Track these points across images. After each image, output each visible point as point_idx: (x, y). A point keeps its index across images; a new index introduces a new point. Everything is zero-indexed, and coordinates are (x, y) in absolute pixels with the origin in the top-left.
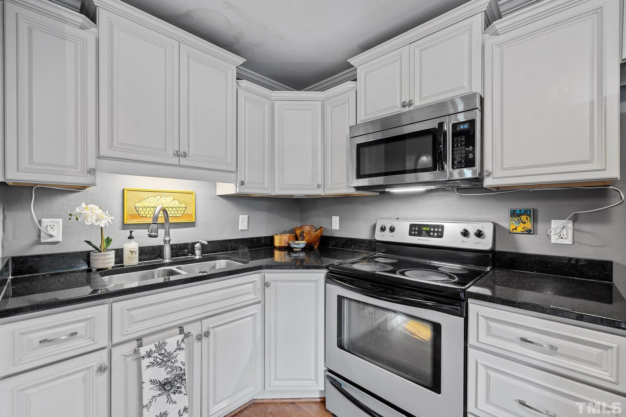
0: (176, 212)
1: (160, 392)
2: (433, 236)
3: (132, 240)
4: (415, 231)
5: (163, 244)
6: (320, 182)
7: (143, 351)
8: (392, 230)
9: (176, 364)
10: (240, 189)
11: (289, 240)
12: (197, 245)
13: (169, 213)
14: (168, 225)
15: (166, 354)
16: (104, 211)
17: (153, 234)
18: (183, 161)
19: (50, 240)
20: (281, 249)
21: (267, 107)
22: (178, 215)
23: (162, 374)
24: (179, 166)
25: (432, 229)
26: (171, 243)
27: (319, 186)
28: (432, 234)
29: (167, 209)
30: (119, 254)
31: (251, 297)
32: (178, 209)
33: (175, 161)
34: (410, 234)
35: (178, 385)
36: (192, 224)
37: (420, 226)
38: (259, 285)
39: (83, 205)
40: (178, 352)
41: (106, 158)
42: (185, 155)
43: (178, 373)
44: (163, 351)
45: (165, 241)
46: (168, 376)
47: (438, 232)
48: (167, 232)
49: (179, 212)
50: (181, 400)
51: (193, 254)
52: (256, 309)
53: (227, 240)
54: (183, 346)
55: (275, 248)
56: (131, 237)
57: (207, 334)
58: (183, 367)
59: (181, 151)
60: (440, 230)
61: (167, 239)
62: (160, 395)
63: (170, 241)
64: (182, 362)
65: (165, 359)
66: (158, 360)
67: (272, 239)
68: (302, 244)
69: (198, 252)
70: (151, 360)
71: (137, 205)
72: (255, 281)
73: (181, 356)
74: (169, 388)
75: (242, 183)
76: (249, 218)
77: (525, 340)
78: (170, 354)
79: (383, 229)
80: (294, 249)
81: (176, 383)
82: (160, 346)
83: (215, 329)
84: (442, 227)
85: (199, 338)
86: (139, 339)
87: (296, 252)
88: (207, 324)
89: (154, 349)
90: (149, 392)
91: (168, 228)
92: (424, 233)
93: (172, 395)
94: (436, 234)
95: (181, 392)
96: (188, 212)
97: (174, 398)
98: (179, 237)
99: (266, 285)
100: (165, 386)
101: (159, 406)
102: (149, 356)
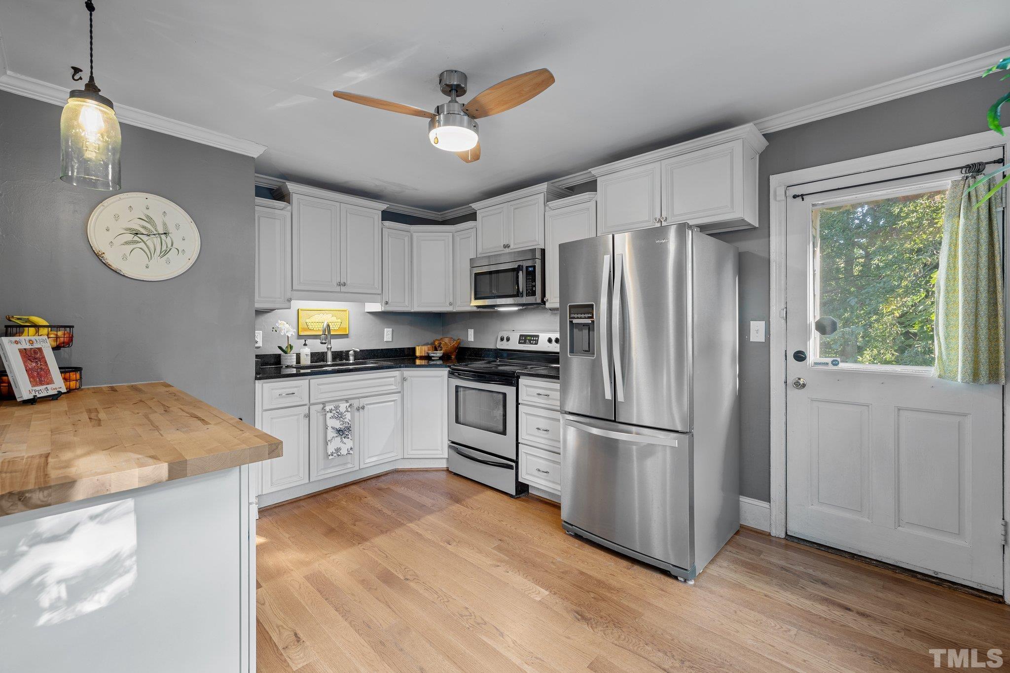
0: (334, 326)
1: (337, 435)
2: (532, 344)
3: (306, 347)
4: (522, 339)
5: (326, 350)
6: (451, 300)
7: (328, 408)
8: (508, 339)
9: (345, 420)
10: (384, 307)
11: (429, 350)
12: (351, 352)
13: (331, 327)
14: (330, 336)
15: (340, 412)
17: (324, 341)
18: (343, 289)
19: (257, 345)
20: (421, 358)
21: (406, 239)
22: (336, 329)
23: (338, 424)
24: (341, 292)
25: (532, 338)
26: (332, 350)
27: (451, 304)
28: (532, 342)
29: (330, 324)
30: (298, 356)
31: (393, 388)
32: (335, 324)
33: (338, 289)
34: (519, 343)
35: (347, 433)
36: (346, 336)
37: (526, 336)
38: (399, 379)
39: (277, 320)
40: (346, 413)
41: (297, 290)
42: (344, 284)
43: (346, 425)
44: (338, 411)
45: (328, 348)
46: (341, 427)
47: (535, 340)
48: (330, 342)
49: (337, 326)
50: (349, 443)
51: (348, 359)
52: (396, 397)
53: (374, 350)
54: (349, 410)
55: (417, 357)
56: (305, 345)
57: (363, 408)
58: (350, 423)
59: (342, 282)
60: (537, 339)
61: (330, 346)
62: (337, 437)
63: (331, 348)
64: (349, 420)
66: (335, 415)
67: (414, 349)
68: (439, 353)
69: (351, 358)
70: (332, 414)
71: (307, 321)
72: (396, 376)
73: (348, 416)
74: (342, 434)
75: (387, 303)
76: (393, 331)
77: (539, 394)
78: (341, 414)
79: (502, 339)
80: (433, 358)
81: (346, 431)
82: (337, 408)
83: (368, 406)
84: (538, 336)
85: (358, 409)
86: (324, 404)
87: (433, 360)
88: (364, 401)
89: (333, 408)
90: (331, 434)
91: (330, 339)
92: (527, 341)
93: (344, 438)
94: (534, 342)
95: (348, 438)
96: (343, 326)
97: (345, 440)
98: (338, 345)
99: (404, 379)
100: (340, 432)
101: (336, 443)
102: (331, 412)
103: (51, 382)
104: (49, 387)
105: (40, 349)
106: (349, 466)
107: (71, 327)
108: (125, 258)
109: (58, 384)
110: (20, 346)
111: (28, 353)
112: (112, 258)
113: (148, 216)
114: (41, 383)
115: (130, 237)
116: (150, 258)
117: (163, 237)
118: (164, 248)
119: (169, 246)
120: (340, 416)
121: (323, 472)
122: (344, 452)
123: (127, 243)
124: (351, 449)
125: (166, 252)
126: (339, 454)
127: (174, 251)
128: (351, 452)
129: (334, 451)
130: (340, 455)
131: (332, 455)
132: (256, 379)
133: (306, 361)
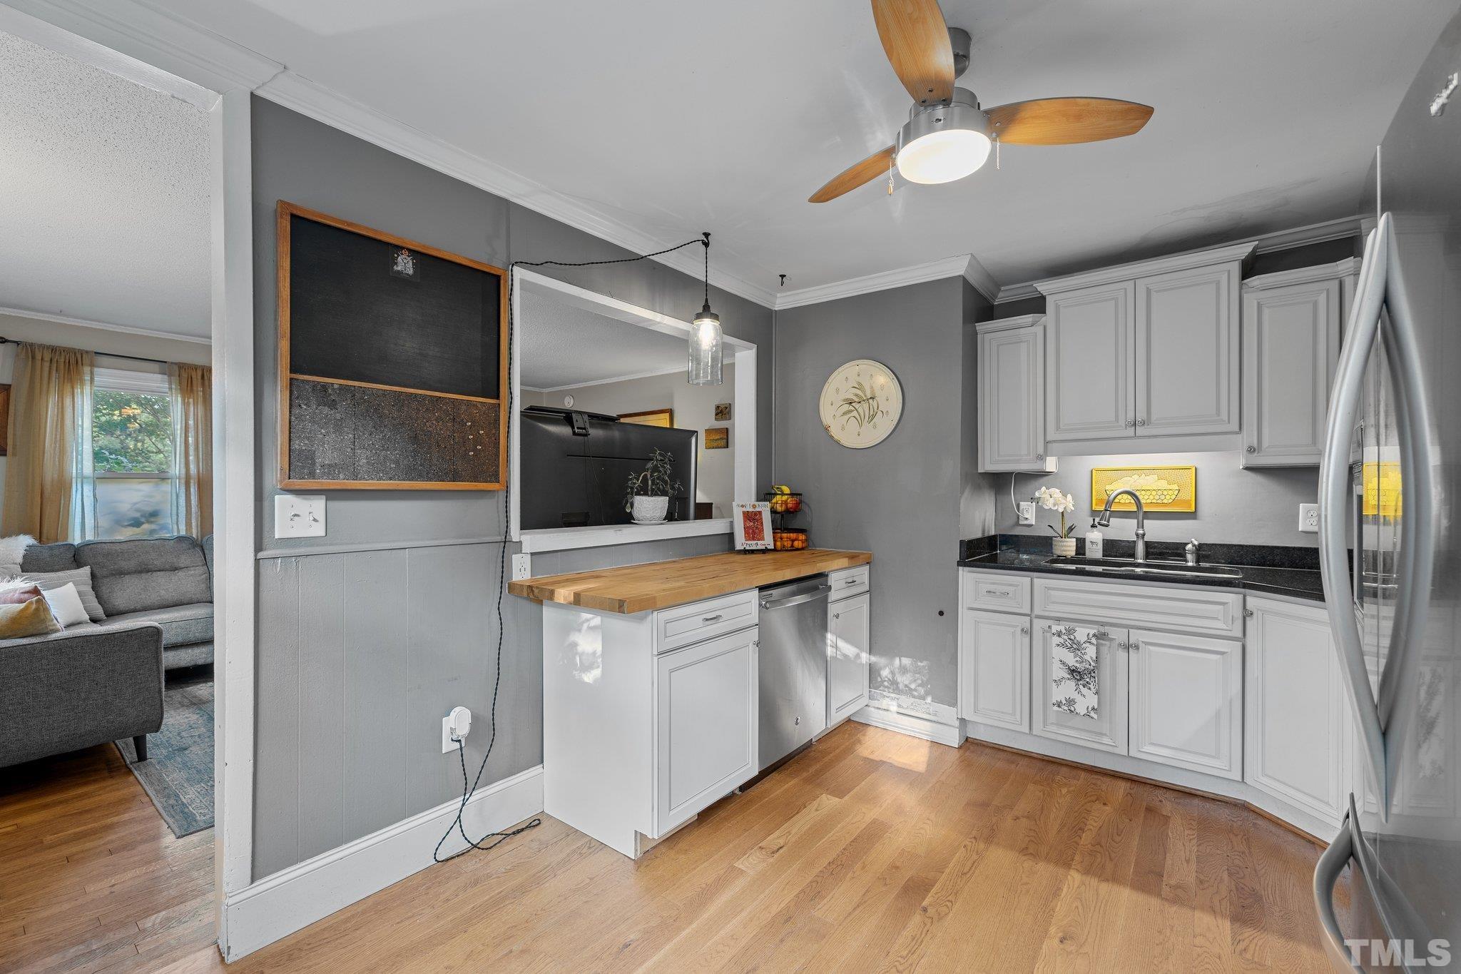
0: (1163, 497)
1: (1069, 677)
3: (1095, 529)
5: (1134, 538)
7: (1054, 629)
9: (1085, 657)
10: (1246, 459)
12: (1189, 547)
13: (1141, 497)
14: (1141, 515)
15: (1075, 641)
16: (1065, 495)
17: (1103, 522)
18: (1141, 431)
19: (1026, 522)
22: (1165, 501)
23: (1071, 660)
24: (1136, 437)
26: (1146, 539)
29: (1138, 494)
30: (1081, 544)
31: (1219, 625)
32: (1165, 493)
33: (1130, 432)
35: (1088, 680)
36: (1193, 515)
38: (1232, 609)
39: (1044, 488)
40: (1088, 645)
41: (1054, 441)
42: (1143, 423)
43: (1087, 666)
44: (1072, 637)
45: (1137, 535)
46: (1078, 665)
48: (1141, 524)
49: (1168, 497)
50: (1090, 698)
51: (1181, 558)
52: (1227, 647)
53: (1264, 547)
54: (1093, 641)
56: (1093, 526)
57: (1137, 647)
58: (1093, 664)
59: (1139, 419)
61: (1141, 532)
62: (1069, 679)
63: (1144, 535)
64: (1091, 658)
65: (1075, 646)
66: (1067, 643)
69: (1189, 557)
70: (1061, 640)
71: (1108, 487)
72: (1227, 603)
73: (1091, 652)
74: (1078, 678)
75: (1251, 450)
78: (1079, 643)
81: (1086, 677)
82: (1070, 631)
86: (1058, 621)
89: (1064, 631)
90: (1061, 673)
91: (1141, 518)
93: (1081, 687)
95: (1090, 689)
96: (1183, 496)
97: (1084, 691)
98: (1159, 531)
99: (1247, 614)
100: (1075, 673)
101: (1068, 689)
102: (1059, 636)
103: (763, 539)
104: (759, 542)
105: (760, 512)
106: (1106, 740)
107: (800, 495)
108: (843, 428)
109: (768, 541)
110: (745, 509)
111: (750, 515)
112: (835, 432)
113: (859, 384)
114: (753, 539)
115: (846, 407)
116: (861, 426)
117: (871, 401)
118: (871, 413)
119: (876, 410)
120: (1075, 647)
121: (1054, 728)
122: (1081, 708)
123: (844, 414)
124: (1093, 709)
125: (874, 416)
126: (1073, 709)
127: (879, 413)
128: (1092, 714)
129: (1064, 702)
130: (1073, 712)
131: (1059, 706)
132: (959, 564)
133: (1095, 552)
